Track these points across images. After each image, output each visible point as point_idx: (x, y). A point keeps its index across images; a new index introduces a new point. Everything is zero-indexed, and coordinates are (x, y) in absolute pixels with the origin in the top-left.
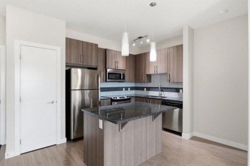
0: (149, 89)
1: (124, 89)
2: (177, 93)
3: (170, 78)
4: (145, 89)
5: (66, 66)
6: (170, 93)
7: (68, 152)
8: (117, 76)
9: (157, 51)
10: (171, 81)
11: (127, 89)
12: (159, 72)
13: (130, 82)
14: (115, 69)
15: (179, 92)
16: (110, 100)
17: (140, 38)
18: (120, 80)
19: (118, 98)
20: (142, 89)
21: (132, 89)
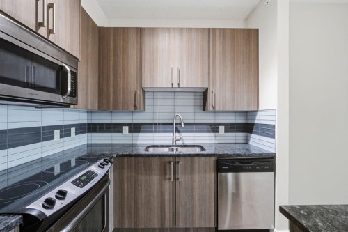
0: (136, 128)
1: (58, 133)
2: (212, 134)
4: (126, 129)
12: (184, 85)
15: (218, 132)
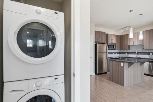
0: (128, 53)
1: (114, 53)
2: (148, 55)
3: (144, 47)
4: (126, 53)
5: (95, 43)
6: (143, 55)
7: (96, 79)
8: (112, 47)
9: (134, 33)
10: (145, 49)
11: (115, 53)
12: (136, 44)
13: (117, 50)
14: (111, 43)
16: (110, 58)
17: (126, 27)
18: (113, 49)
19: (114, 57)
20: (124, 53)
21: (118, 53)
